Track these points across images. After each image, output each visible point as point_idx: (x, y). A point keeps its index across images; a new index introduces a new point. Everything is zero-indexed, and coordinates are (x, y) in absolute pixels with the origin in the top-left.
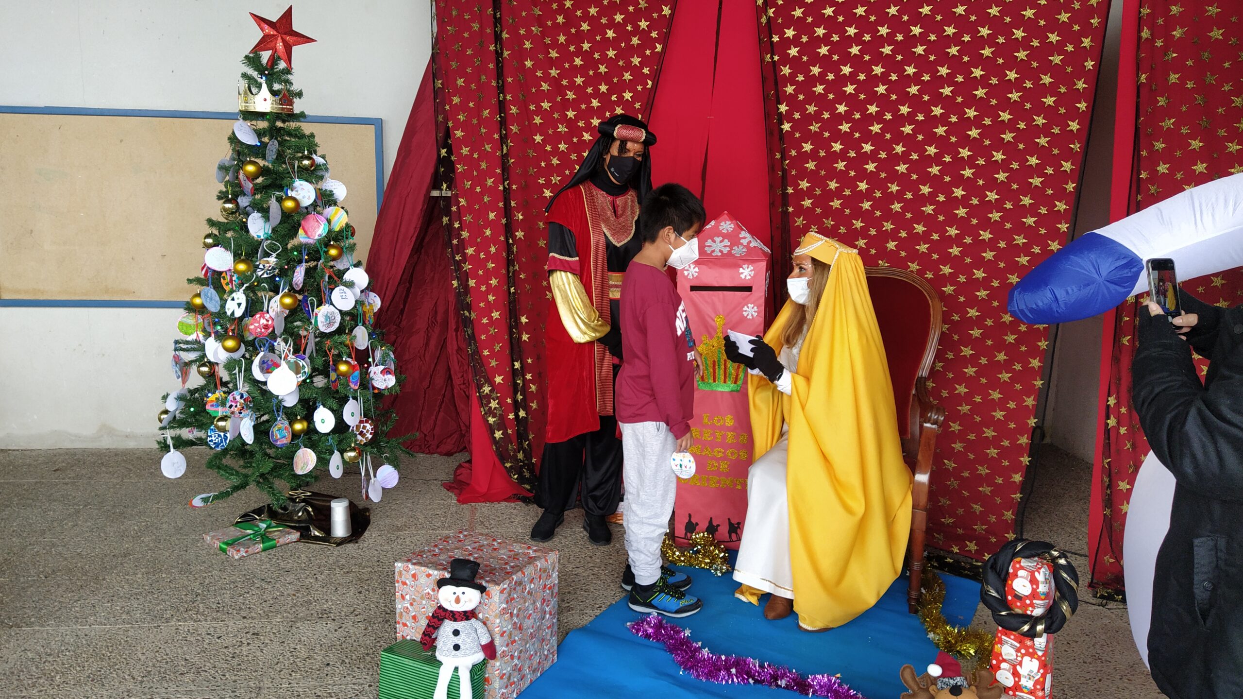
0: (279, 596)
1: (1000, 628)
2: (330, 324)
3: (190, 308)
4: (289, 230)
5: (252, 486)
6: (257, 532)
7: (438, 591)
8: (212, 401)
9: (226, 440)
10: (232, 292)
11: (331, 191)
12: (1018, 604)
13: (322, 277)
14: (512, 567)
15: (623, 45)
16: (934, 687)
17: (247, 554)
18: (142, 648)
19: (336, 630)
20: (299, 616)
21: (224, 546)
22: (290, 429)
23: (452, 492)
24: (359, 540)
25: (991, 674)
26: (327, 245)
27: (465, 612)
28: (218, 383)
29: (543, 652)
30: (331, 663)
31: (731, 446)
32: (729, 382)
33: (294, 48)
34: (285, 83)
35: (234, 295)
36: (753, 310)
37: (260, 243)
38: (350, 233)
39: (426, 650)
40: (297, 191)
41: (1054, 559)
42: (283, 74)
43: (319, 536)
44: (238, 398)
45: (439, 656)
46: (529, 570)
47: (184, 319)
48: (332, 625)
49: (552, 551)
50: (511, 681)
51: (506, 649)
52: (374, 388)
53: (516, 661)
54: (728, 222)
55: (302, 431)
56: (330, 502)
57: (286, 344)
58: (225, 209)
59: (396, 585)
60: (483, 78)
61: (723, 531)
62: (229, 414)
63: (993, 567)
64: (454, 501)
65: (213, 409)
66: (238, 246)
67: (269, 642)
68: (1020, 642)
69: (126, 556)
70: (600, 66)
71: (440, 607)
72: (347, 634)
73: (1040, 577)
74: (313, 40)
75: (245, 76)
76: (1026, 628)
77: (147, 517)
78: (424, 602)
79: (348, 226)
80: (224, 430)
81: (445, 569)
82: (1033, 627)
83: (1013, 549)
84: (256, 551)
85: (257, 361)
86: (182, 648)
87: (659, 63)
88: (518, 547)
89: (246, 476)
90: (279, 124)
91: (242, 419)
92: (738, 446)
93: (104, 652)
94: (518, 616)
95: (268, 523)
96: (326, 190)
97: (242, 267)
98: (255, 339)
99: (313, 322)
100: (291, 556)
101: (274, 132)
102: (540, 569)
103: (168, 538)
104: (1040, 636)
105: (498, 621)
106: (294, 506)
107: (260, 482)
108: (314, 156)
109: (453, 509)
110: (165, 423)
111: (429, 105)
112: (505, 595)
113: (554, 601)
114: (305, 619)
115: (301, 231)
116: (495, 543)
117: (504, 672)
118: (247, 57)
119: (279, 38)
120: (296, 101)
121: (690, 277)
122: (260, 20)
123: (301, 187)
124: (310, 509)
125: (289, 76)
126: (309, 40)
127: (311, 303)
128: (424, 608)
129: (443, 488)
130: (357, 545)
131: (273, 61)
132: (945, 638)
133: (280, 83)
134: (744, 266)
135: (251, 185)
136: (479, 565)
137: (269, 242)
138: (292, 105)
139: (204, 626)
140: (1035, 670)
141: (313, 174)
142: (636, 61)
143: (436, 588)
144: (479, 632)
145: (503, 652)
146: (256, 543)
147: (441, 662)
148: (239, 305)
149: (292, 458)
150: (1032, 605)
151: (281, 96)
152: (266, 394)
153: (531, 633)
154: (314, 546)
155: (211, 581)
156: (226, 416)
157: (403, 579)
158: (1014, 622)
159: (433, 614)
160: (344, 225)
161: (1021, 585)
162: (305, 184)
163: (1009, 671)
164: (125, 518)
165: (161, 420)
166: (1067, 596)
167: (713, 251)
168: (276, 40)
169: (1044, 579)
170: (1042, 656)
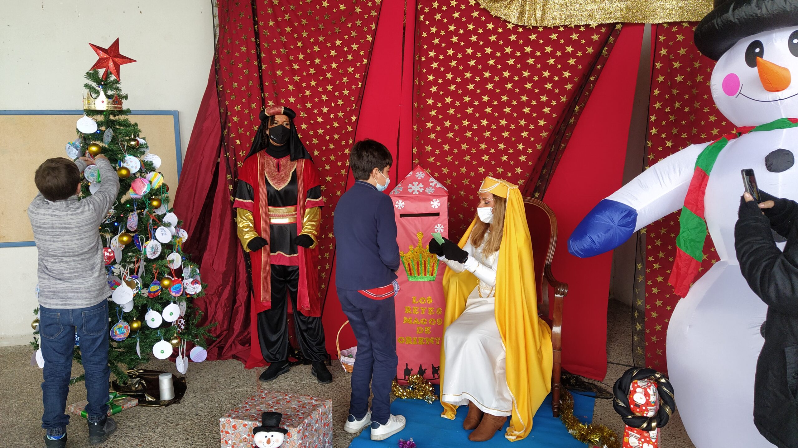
0: (130, 447)
1: (627, 426)
2: (154, 253)
11: (151, 162)
12: (638, 410)
13: (148, 221)
14: (303, 413)
15: (342, 60)
22: (129, 328)
23: (241, 361)
24: (181, 401)
26: (150, 199)
31: (432, 316)
32: (428, 275)
33: (121, 66)
34: (116, 90)
36: (441, 228)
38: (165, 190)
41: (657, 380)
42: (114, 84)
43: (152, 401)
46: (315, 415)
49: (328, 399)
52: (187, 294)
54: (421, 173)
55: (138, 328)
56: (158, 375)
57: (125, 269)
59: (221, 434)
60: (251, 82)
61: (429, 373)
63: (620, 387)
68: (640, 435)
70: (327, 74)
73: (651, 392)
74: (134, 61)
75: (87, 86)
76: (645, 425)
79: (164, 185)
82: (649, 424)
83: (631, 375)
87: (366, 71)
88: (304, 399)
90: (112, 117)
92: (435, 316)
94: (309, 447)
95: (115, 394)
96: (147, 161)
99: (143, 252)
100: (134, 417)
101: (109, 124)
102: (322, 413)
104: (654, 430)
106: (132, 381)
108: (137, 138)
109: (244, 373)
111: (214, 101)
112: (301, 434)
113: (330, 434)
115: (131, 190)
116: (287, 398)
118: (88, 73)
119: (111, 61)
120: (124, 101)
121: (400, 208)
122: (97, 48)
123: (130, 160)
124: (144, 382)
125: (118, 85)
126: (131, 61)
127: (141, 240)
129: (234, 359)
130: (179, 404)
131: (107, 75)
132: (580, 432)
133: (113, 89)
134: (433, 200)
138: (121, 105)
141: (137, 150)
142: (351, 70)
150: (647, 410)
151: (113, 99)
154: (149, 408)
157: (226, 429)
158: (636, 422)
160: (161, 185)
161: (639, 398)
162: (133, 158)
165: (34, 327)
166: (668, 403)
167: (413, 191)
168: (108, 61)
169: (653, 393)
170: (655, 442)
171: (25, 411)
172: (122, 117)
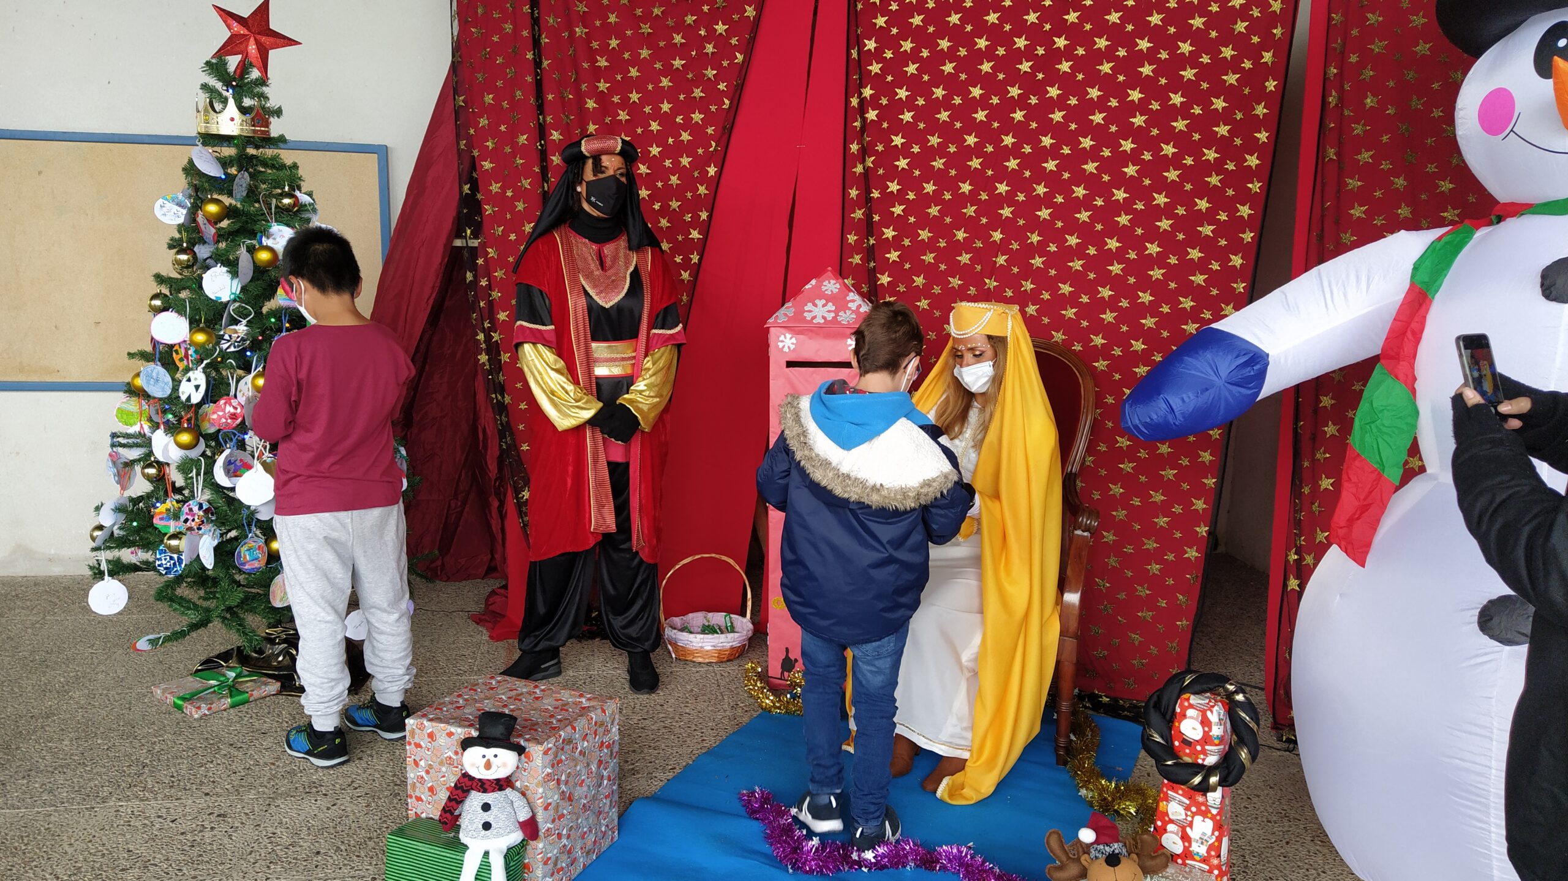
0: (253, 765)
1: (1166, 781)
3: (134, 392)
4: (264, 289)
5: (216, 624)
6: (223, 682)
7: (462, 755)
8: (161, 513)
9: (180, 564)
10: (187, 370)
12: (1187, 751)
14: (559, 721)
15: (694, 53)
16: (1086, 856)
17: (211, 712)
18: (70, 838)
19: (328, 809)
20: (280, 792)
21: (180, 702)
22: (266, 549)
23: (484, 626)
24: (360, 691)
25: (1156, 839)
27: (498, 780)
28: (170, 489)
29: (600, 828)
30: (322, 851)
33: (271, 52)
34: (259, 98)
35: (190, 374)
37: (226, 305)
39: (447, 830)
40: (274, 239)
41: (1230, 695)
42: (257, 85)
44: (195, 509)
45: (463, 838)
46: (581, 724)
47: (125, 406)
48: (323, 802)
49: (611, 698)
50: (559, 866)
51: (552, 826)
53: (564, 841)
54: (833, 282)
58: (178, 262)
59: (408, 747)
60: (519, 94)
62: (184, 531)
63: (1157, 706)
64: (485, 637)
65: (163, 523)
66: (196, 310)
67: (239, 825)
68: (1190, 799)
69: (48, 717)
70: (663, 79)
71: (466, 775)
72: (342, 813)
73: (1213, 717)
74: (297, 43)
75: (205, 87)
76: (1197, 780)
77: (78, 665)
78: (444, 769)
80: (177, 550)
81: (471, 726)
82: (1205, 779)
83: (1180, 683)
84: (222, 708)
85: (221, 460)
86: (124, 835)
87: (740, 77)
88: (567, 695)
89: (208, 610)
90: (251, 151)
91: (202, 535)
93: (17, 844)
94: (567, 783)
95: (238, 670)
97: (200, 338)
98: (219, 431)
100: (269, 713)
101: (244, 162)
102: (596, 723)
103: (105, 692)
104: (1214, 790)
105: (541, 790)
106: (272, 649)
107: (226, 618)
108: (297, 193)
109: (484, 649)
110: (99, 542)
111: (448, 130)
112: (550, 757)
113: (613, 763)
114: (287, 795)
116: (538, 691)
117: (549, 855)
118: (208, 63)
119: (252, 41)
120: (274, 120)
121: (786, 349)
122: (227, 15)
123: (281, 233)
125: (264, 88)
126: (291, 42)
128: (444, 776)
129: (470, 621)
131: (244, 68)
132: (1100, 795)
133: (252, 98)
135: (213, 231)
136: (515, 719)
137: (237, 304)
139: (153, 807)
140: (1209, 833)
141: (295, 216)
142: (710, 73)
143: (460, 750)
144: (516, 805)
145: (548, 830)
146: (222, 697)
147: (466, 846)
148: (197, 387)
149: (269, 586)
150: (1204, 752)
151: (253, 115)
152: (234, 503)
153: (584, 805)
155: (162, 747)
156: (180, 533)
157: (417, 740)
158: (1182, 773)
159: (456, 784)
161: (1190, 728)
162: (282, 227)
163: (1177, 834)
164: (47, 667)
165: (93, 539)
166: (1246, 740)
167: (814, 317)
168: (248, 40)
169: (1217, 720)
170: (1217, 815)
171: (75, 692)
172: (269, 152)
